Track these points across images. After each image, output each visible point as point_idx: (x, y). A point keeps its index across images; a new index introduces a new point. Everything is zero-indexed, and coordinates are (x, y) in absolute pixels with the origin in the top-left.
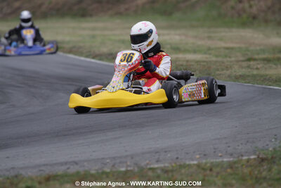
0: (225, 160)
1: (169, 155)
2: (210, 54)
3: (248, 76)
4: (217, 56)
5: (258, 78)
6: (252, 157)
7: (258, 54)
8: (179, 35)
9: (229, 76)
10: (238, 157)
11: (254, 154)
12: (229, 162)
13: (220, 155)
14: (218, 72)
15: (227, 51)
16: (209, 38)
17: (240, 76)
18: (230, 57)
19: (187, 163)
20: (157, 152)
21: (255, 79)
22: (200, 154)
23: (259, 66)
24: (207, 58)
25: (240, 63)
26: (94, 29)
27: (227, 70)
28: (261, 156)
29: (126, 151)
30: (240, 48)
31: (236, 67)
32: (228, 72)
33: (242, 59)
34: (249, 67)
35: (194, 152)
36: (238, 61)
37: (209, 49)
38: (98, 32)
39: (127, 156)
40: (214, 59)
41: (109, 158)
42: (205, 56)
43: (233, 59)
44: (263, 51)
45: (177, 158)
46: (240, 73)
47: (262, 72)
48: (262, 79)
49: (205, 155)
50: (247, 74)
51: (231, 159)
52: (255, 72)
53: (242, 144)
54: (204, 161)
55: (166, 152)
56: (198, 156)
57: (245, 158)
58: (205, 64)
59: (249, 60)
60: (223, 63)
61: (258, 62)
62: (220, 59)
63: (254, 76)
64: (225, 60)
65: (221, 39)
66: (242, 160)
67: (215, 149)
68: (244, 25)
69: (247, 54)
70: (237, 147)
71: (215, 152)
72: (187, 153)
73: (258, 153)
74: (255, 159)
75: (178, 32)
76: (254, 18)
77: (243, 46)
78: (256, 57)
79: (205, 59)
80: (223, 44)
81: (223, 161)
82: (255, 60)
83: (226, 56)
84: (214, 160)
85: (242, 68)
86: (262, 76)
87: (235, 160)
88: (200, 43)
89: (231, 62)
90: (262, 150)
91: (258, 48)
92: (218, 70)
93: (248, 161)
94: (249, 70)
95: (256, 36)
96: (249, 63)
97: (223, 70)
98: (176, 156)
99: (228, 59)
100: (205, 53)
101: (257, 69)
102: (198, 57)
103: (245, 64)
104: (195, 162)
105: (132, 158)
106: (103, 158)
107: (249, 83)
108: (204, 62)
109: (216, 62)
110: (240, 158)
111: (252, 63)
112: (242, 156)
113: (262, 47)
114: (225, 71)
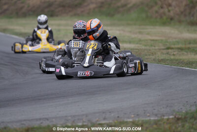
0: (152, 119)
1: (112, 115)
2: (140, 44)
3: (168, 60)
4: (146, 46)
5: (175, 61)
6: (171, 117)
7: (174, 44)
8: (119, 30)
9: (154, 60)
10: (161, 117)
11: (172, 115)
12: (155, 120)
13: (148, 115)
14: (146, 57)
15: (152, 42)
16: (140, 33)
17: (162, 60)
18: (155, 46)
19: (125, 120)
20: (104, 113)
21: (172, 62)
22: (134, 114)
23: (175, 53)
24: (138, 47)
25: (162, 50)
26: (59, 25)
27: (153, 55)
28: (177, 117)
29: (82, 111)
30: (162, 40)
31: (159, 53)
32: (153, 57)
33: (163, 47)
34: (167, 53)
35: (130, 113)
36: (160, 49)
37: (140, 40)
38: (62, 28)
39: (83, 115)
40: (143, 47)
41: (71, 116)
42: (137, 45)
43: (157, 48)
44: (178, 42)
45: (118, 117)
46: (162, 58)
47: (177, 57)
48: (177, 62)
49: (138, 115)
50: (167, 58)
51: (156, 118)
52: (172, 57)
53: (163, 107)
54: (137, 119)
55: (110, 112)
56: (133, 116)
57: (166, 117)
58: (137, 51)
59: (168, 48)
60: (150, 50)
61: (174, 50)
62: (148, 48)
63: (172, 60)
64: (151, 48)
65: (148, 34)
66: (163, 119)
67: (145, 111)
68: (164, 24)
69: (167, 45)
70: (160, 110)
71: (145, 113)
72: (125, 114)
73: (174, 114)
74: (172, 118)
75: (118, 28)
76: (172, 19)
77: (164, 38)
78: (173, 46)
79: (137, 48)
80: (149, 37)
81: (150, 120)
82: (172, 48)
83: (152, 46)
84: (144, 119)
85: (163, 54)
86: (177, 60)
87: (159, 118)
88: (133, 36)
89: (155, 49)
90: (178, 112)
91: (174, 40)
92: (146, 55)
93: (168, 119)
94: (168, 56)
95: (173, 31)
96: (168, 51)
97: (149, 55)
98: (117, 116)
99: (153, 48)
100: (137, 44)
101: (174, 55)
102: (132, 46)
103: (165, 51)
104: (131, 120)
105: (87, 116)
106: (66, 116)
107: (168, 65)
108: (136, 49)
109: (145, 49)
110: (163, 117)
111: (170, 50)
112: (164, 116)
113: (177, 40)
114: (151, 56)
